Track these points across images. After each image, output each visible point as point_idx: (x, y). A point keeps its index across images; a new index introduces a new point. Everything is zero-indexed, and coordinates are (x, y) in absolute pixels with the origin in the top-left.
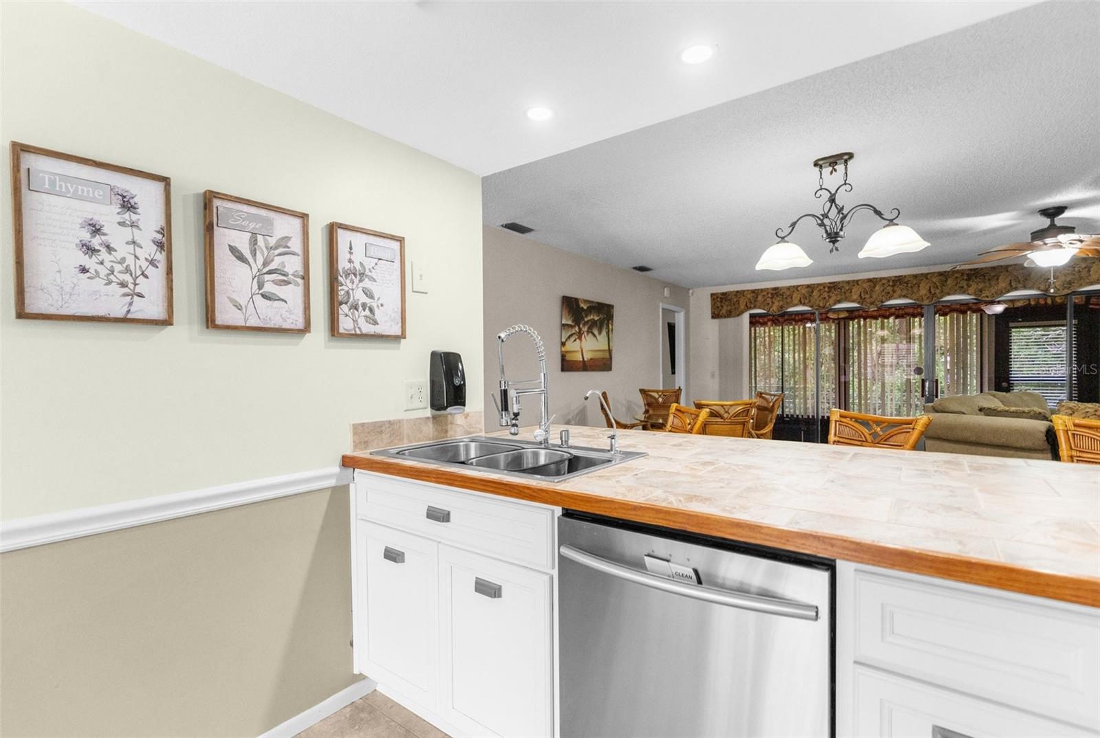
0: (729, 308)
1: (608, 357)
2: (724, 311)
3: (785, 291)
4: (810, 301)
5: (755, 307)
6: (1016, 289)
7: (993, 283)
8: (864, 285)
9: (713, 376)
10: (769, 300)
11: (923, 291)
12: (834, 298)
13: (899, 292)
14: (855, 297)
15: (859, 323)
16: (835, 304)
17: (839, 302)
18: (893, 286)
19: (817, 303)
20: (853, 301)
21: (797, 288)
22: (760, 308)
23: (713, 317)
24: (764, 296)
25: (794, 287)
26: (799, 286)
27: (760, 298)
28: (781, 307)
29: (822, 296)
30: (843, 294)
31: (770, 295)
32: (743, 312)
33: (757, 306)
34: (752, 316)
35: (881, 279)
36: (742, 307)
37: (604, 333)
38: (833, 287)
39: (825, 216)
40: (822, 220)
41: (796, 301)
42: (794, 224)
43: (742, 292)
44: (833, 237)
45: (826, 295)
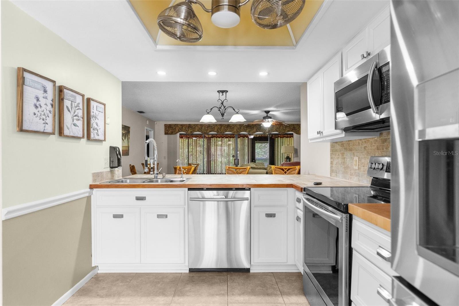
0: (172, 131)
1: (128, 150)
2: (170, 132)
3: (193, 126)
4: (201, 130)
5: (182, 131)
6: (258, 132)
7: (253, 129)
9: (165, 158)
10: (187, 129)
11: (235, 130)
12: (209, 130)
13: (228, 130)
14: (216, 130)
15: (214, 139)
16: (209, 132)
17: (211, 131)
18: (227, 127)
19: (204, 131)
20: (215, 132)
22: (184, 132)
23: (165, 134)
24: (185, 127)
25: (196, 124)
26: (198, 124)
28: (192, 132)
29: (205, 129)
30: (212, 129)
31: (187, 127)
32: (177, 133)
33: (183, 130)
34: (180, 134)
35: (224, 125)
36: (177, 131)
37: (126, 139)
38: (209, 126)
39: (220, 108)
40: (219, 109)
41: (197, 130)
42: (211, 109)
43: (177, 125)
44: (223, 115)
45: (207, 128)
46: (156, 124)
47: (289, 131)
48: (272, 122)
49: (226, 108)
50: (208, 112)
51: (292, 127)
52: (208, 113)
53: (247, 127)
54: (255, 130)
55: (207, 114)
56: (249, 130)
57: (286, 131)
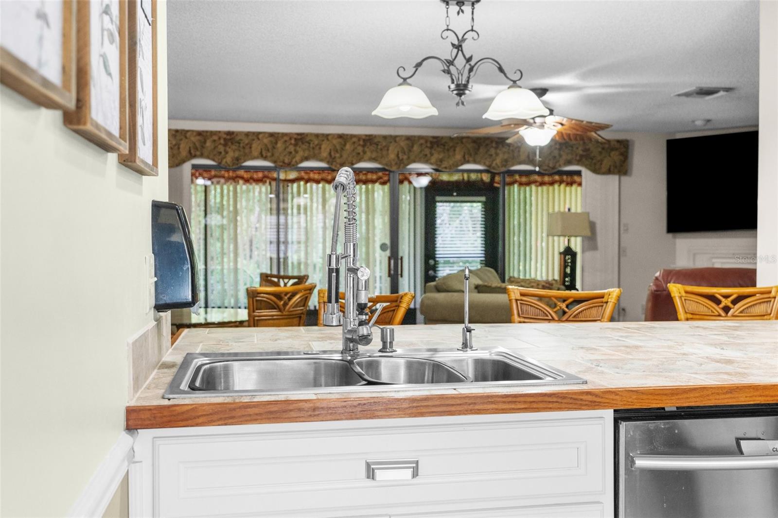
3: (243, 137)
4: (273, 155)
5: (202, 156)
6: (468, 162)
7: (451, 153)
8: (335, 142)
10: (221, 148)
11: (392, 156)
12: (301, 153)
13: (369, 154)
14: (325, 154)
16: (302, 161)
17: (307, 159)
18: (364, 146)
19: (281, 158)
20: (321, 160)
21: (257, 135)
22: (208, 158)
24: (214, 141)
25: (254, 133)
26: (260, 133)
27: (209, 144)
28: (238, 159)
29: (288, 150)
30: (311, 150)
31: (222, 141)
32: (184, 161)
33: (206, 154)
34: (194, 167)
35: (352, 136)
38: (300, 139)
39: (451, 63)
40: (448, 67)
41: (255, 153)
42: (419, 65)
44: (461, 89)
45: (292, 148)
47: (569, 163)
48: (560, 126)
49: (472, 63)
50: (405, 75)
51: (580, 149)
52: (405, 79)
53: (431, 148)
54: (458, 157)
55: (400, 85)
56: (441, 157)
57: (562, 162)
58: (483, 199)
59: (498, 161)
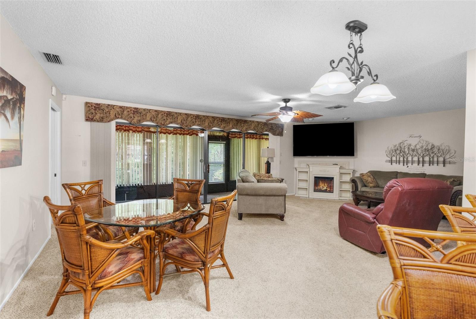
0: (102, 115)
2: (97, 117)
3: (142, 111)
4: (156, 120)
5: (122, 118)
6: (234, 128)
7: (228, 124)
8: (184, 116)
10: (132, 115)
11: (207, 124)
12: (169, 120)
13: (197, 123)
14: (179, 121)
16: (169, 124)
17: (171, 123)
18: (196, 119)
19: (161, 122)
21: (149, 110)
22: (125, 119)
23: (87, 120)
24: (128, 111)
25: (147, 109)
26: (151, 110)
27: (125, 112)
28: (140, 121)
30: (174, 119)
31: (132, 112)
32: (112, 120)
34: (117, 123)
35: (191, 115)
36: (112, 116)
38: (169, 114)
41: (148, 119)
43: (113, 106)
45: (165, 118)
46: (65, 98)
47: (266, 131)
51: (270, 126)
53: (221, 122)
54: (231, 126)
56: (224, 126)
57: (264, 130)
58: (225, 142)
59: (244, 129)
